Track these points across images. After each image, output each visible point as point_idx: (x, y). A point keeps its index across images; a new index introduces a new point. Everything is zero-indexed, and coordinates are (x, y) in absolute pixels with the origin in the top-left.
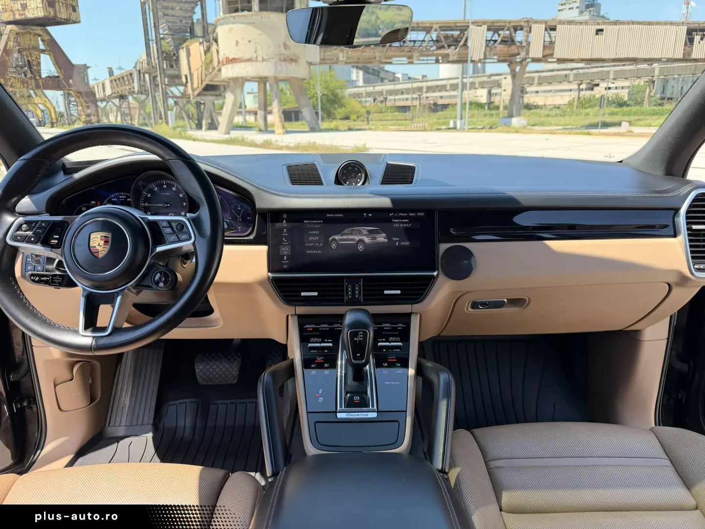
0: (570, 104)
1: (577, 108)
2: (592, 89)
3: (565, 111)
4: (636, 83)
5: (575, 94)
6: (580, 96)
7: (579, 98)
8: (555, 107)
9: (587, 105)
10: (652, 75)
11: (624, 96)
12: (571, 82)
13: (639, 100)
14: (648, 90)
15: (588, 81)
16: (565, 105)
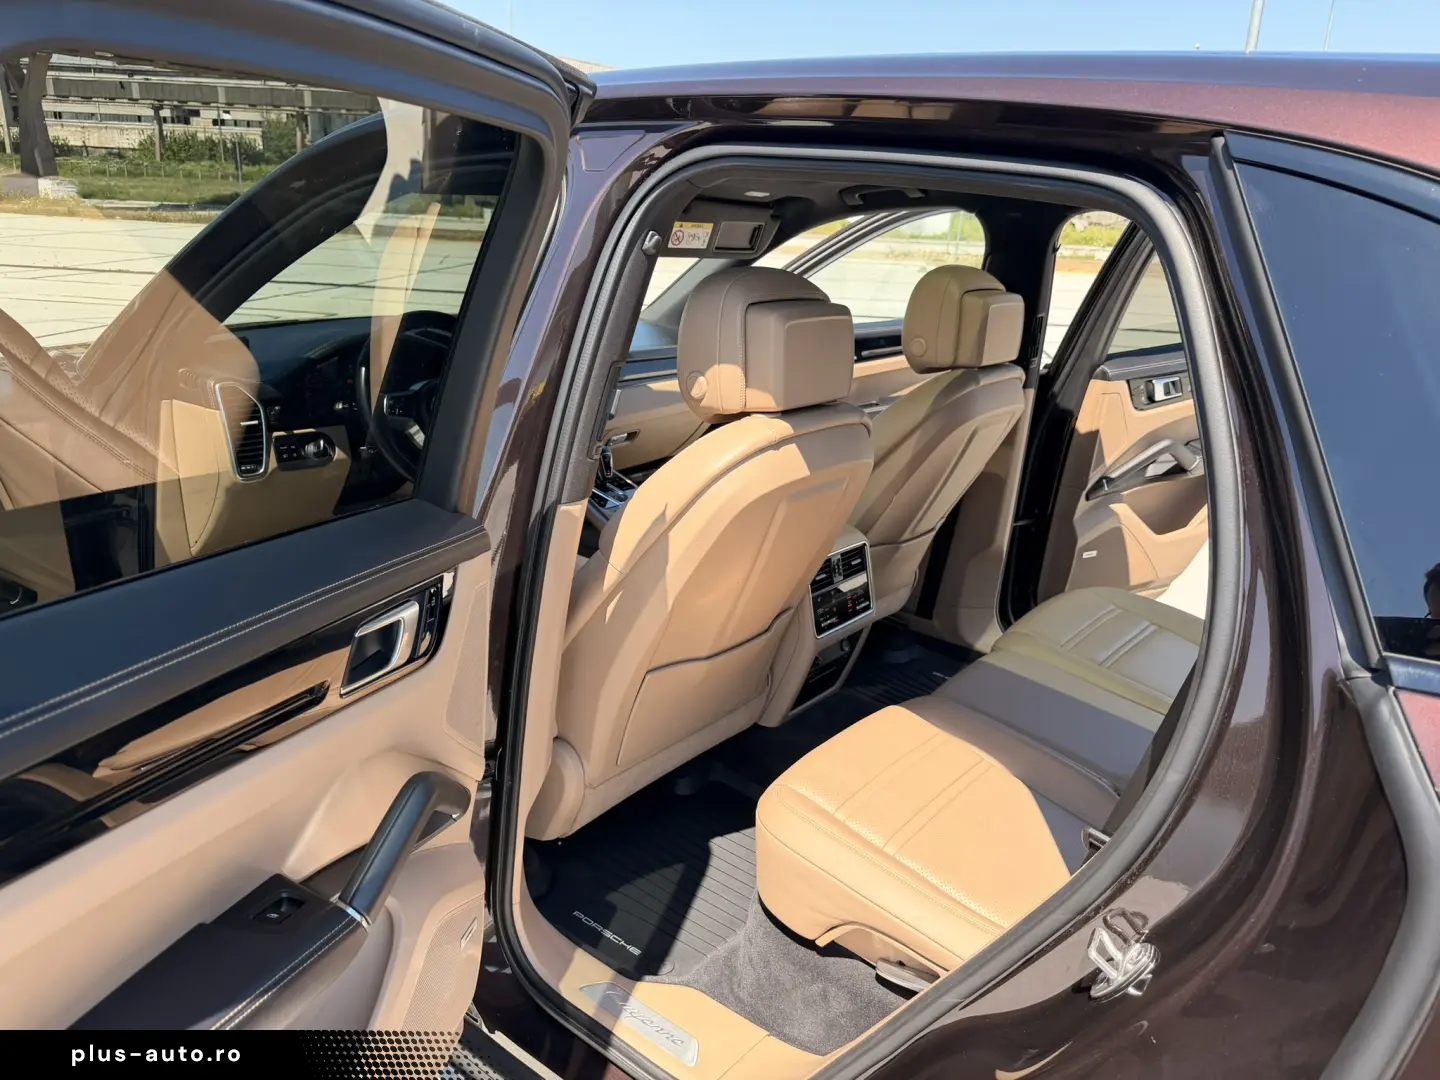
0: (145, 148)
1: (162, 159)
2: (187, 122)
3: (139, 165)
4: (273, 116)
5: (151, 128)
6: (165, 133)
7: (162, 137)
8: (110, 154)
9: (183, 155)
10: (301, 105)
11: (255, 140)
12: (137, 100)
13: (285, 151)
14: (299, 134)
15: (176, 103)
16: (133, 150)
